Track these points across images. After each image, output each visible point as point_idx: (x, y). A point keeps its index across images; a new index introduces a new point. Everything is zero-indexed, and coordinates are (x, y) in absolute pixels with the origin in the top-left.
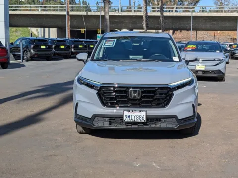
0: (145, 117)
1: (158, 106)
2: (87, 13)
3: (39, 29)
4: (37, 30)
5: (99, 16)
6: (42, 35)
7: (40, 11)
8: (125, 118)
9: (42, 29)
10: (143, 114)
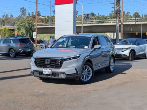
0: (51, 72)
1: (56, 67)
2: (135, 23)
3: (111, 33)
4: (110, 34)
5: (141, 24)
6: (113, 37)
7: (112, 22)
8: (43, 72)
9: (113, 33)
10: (50, 71)
